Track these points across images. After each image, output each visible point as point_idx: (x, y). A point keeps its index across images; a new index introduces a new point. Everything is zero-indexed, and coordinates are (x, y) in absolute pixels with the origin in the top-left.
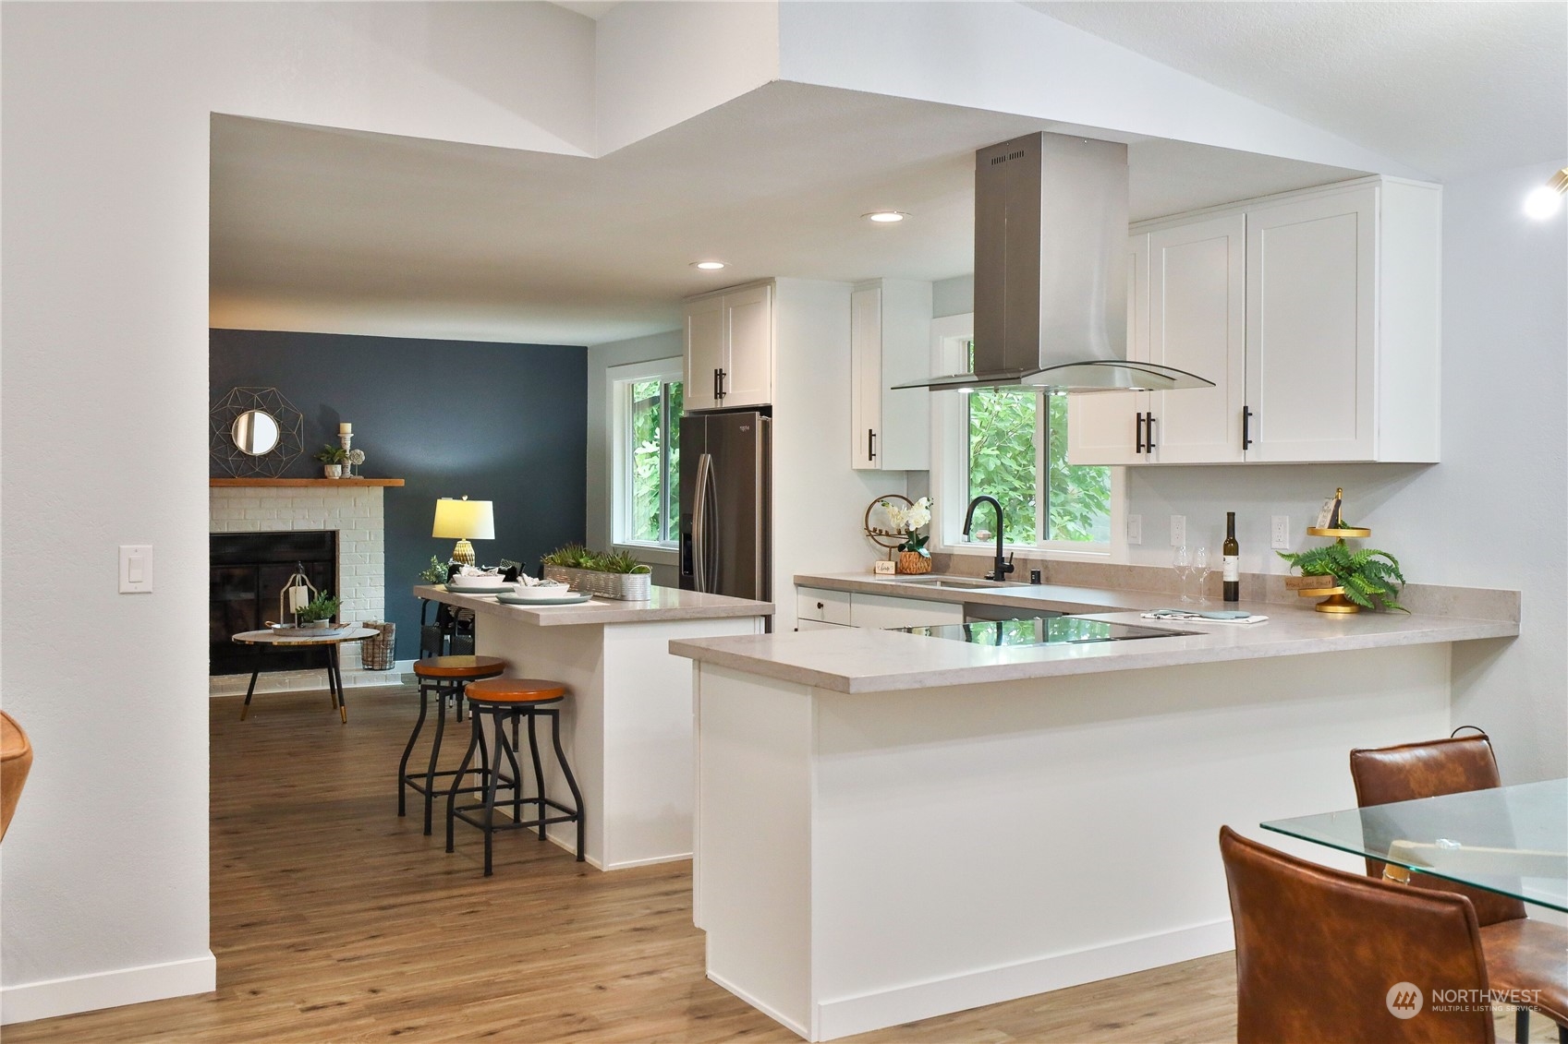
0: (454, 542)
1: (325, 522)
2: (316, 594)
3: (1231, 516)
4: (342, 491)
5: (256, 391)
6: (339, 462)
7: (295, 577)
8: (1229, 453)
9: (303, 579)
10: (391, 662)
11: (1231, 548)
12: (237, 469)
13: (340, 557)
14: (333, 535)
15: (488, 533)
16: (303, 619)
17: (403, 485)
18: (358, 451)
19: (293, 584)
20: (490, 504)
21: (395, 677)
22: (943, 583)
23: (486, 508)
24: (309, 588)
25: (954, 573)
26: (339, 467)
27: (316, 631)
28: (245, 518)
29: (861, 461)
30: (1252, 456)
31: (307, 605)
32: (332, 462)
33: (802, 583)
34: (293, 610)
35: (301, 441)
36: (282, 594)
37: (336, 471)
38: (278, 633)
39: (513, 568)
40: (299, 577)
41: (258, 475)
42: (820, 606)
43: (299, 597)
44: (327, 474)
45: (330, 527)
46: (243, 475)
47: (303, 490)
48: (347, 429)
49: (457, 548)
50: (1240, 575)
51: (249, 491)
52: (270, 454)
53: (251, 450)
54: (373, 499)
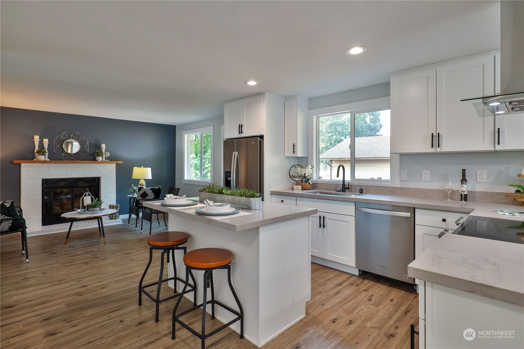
0: (139, 180)
1: (96, 174)
2: (94, 199)
3: (464, 171)
4: (102, 165)
5: (72, 133)
6: (101, 156)
7: (86, 194)
9: (89, 194)
10: (118, 216)
12: (65, 158)
13: (101, 185)
14: (99, 178)
15: (150, 177)
16: (89, 208)
17: (122, 163)
18: (107, 153)
19: (85, 196)
20: (150, 168)
21: (120, 221)
23: (149, 170)
24: (91, 197)
26: (101, 157)
27: (94, 212)
28: (68, 174)
31: (91, 203)
32: (98, 156)
33: (273, 193)
34: (85, 205)
35: (88, 149)
36: (81, 199)
37: (100, 159)
38: (79, 213)
39: (159, 188)
40: (87, 193)
41: (73, 160)
42: (282, 201)
43: (88, 200)
44: (97, 160)
45: (99, 176)
46: (67, 159)
47: (89, 165)
48: (103, 146)
49: (140, 182)
50: (468, 191)
51: (69, 165)
52: (77, 153)
53: (69, 152)
54: (112, 167)
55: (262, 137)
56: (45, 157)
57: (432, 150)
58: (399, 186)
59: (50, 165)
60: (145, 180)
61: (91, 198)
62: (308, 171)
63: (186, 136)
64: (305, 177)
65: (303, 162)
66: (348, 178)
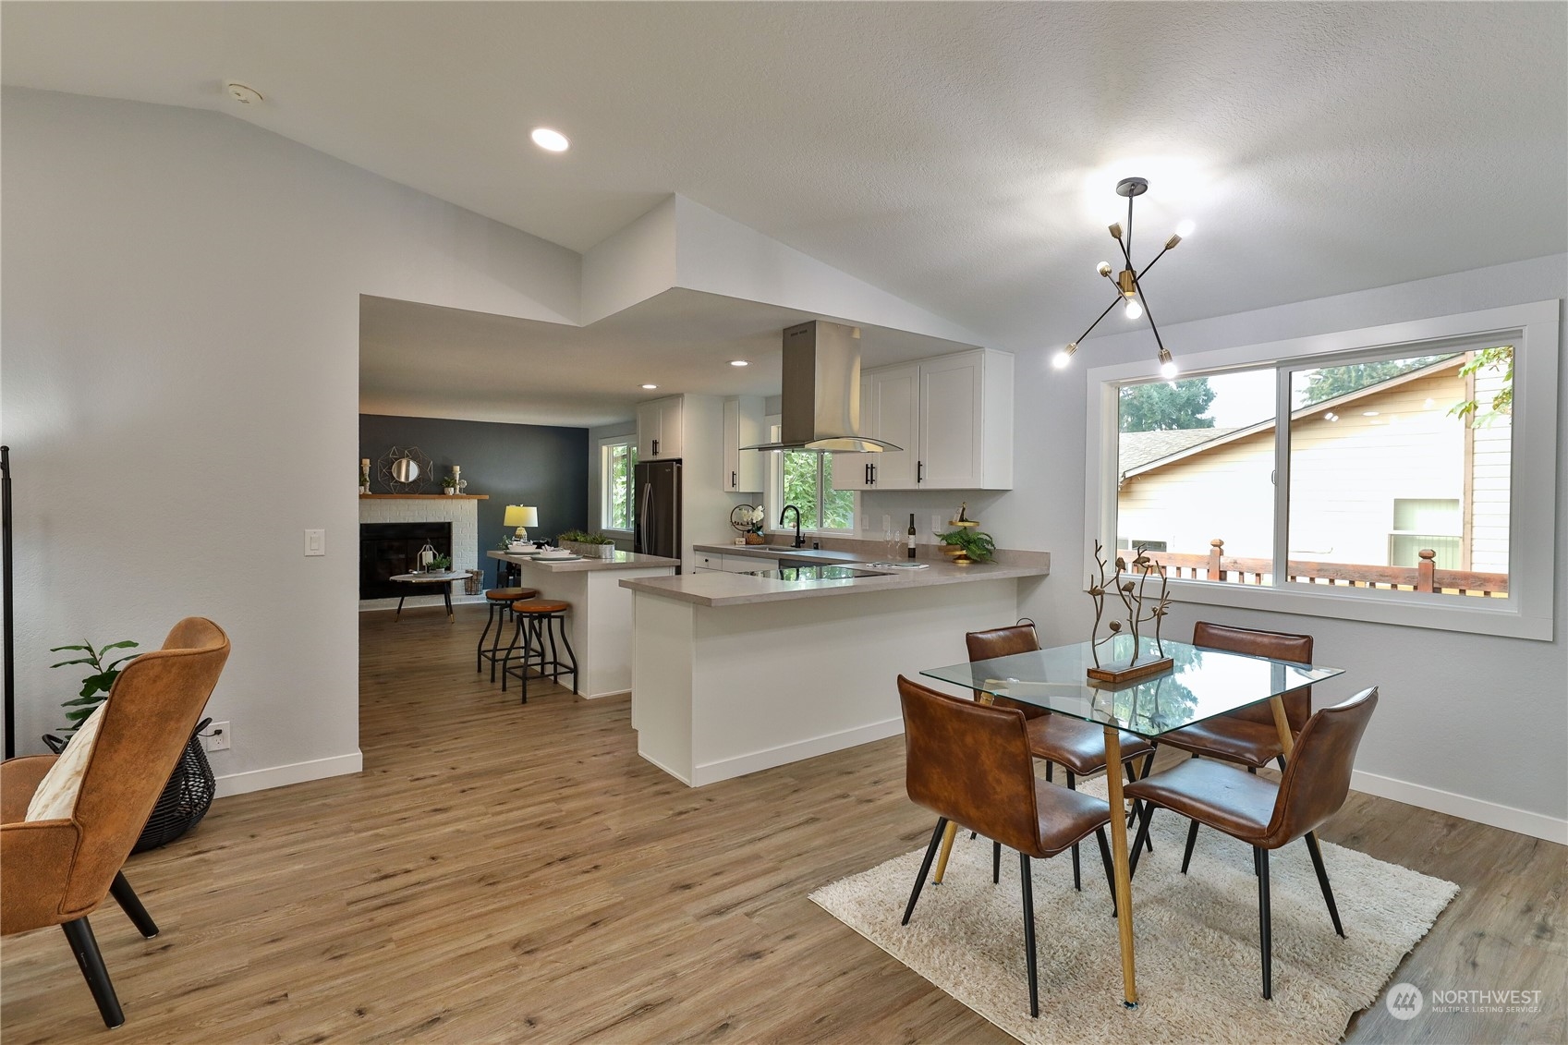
0: (515, 527)
1: (444, 517)
2: (439, 555)
3: (912, 515)
4: (454, 501)
5: (406, 449)
6: (452, 486)
7: (426, 546)
8: (911, 484)
10: (480, 590)
11: (912, 531)
12: (396, 490)
13: (453, 536)
14: (449, 524)
15: (535, 524)
16: (431, 568)
17: (488, 498)
18: (463, 480)
19: (425, 550)
20: (535, 508)
21: (482, 599)
22: (770, 549)
23: (533, 511)
24: (435, 552)
25: (775, 544)
26: (453, 489)
27: (439, 575)
28: (399, 516)
29: (728, 487)
30: (922, 486)
31: (433, 561)
32: (448, 486)
33: (697, 549)
34: (424, 564)
35: (431, 475)
36: (417, 555)
37: (451, 490)
38: (415, 576)
39: (543, 542)
40: (428, 546)
41: (408, 493)
42: (706, 561)
43: (428, 556)
44: (445, 493)
45: (449, 521)
46: (399, 492)
47: (432, 501)
48: (457, 469)
49: (518, 532)
50: (916, 545)
51: (402, 501)
52: (414, 481)
53: (403, 479)
54: (471, 506)
55: (679, 461)
56: (365, 489)
57: (866, 487)
58: (860, 538)
59: (372, 501)
60: (527, 529)
61: (434, 554)
62: (757, 515)
63: (605, 449)
64: (753, 524)
65: (752, 500)
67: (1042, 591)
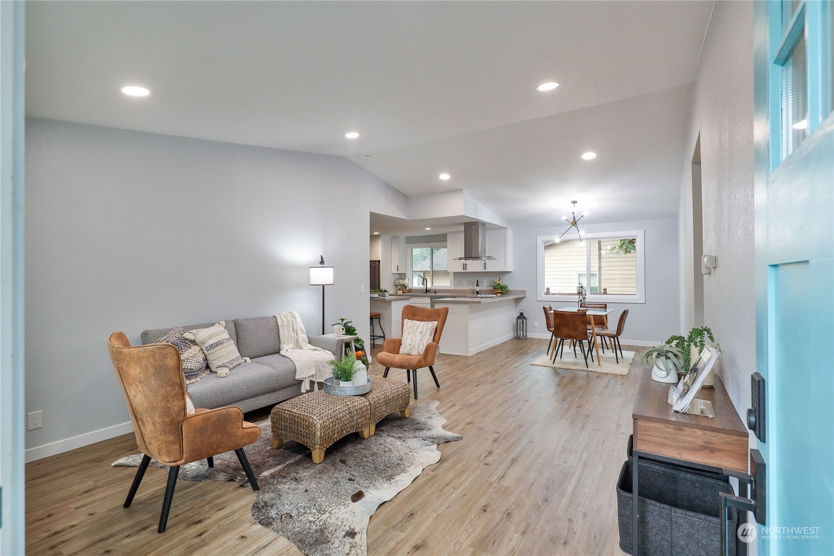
3: (477, 280)
29: (394, 271)
55: (379, 261)
57: (464, 271)
58: (453, 289)
62: (406, 282)
64: (404, 286)
65: (402, 276)
66: (429, 286)
67: (523, 302)
